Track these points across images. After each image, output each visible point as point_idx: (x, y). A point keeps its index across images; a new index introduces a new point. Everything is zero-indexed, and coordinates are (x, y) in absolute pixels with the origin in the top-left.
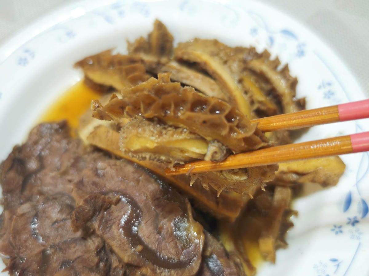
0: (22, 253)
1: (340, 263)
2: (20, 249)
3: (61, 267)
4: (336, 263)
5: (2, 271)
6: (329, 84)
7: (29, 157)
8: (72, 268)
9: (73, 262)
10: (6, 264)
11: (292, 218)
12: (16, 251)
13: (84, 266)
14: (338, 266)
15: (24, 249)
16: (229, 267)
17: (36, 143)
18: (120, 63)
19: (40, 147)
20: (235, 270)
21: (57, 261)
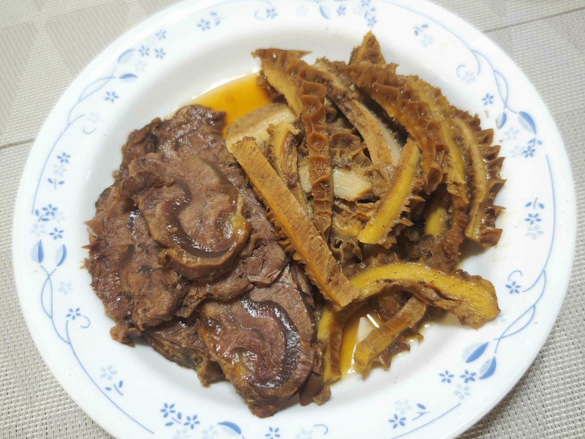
0: (109, 237)
1: (426, 413)
2: (109, 233)
3: (139, 271)
4: (422, 411)
5: (84, 245)
6: (542, 206)
7: (165, 139)
8: (150, 276)
9: (153, 271)
10: (91, 242)
11: (412, 342)
12: (105, 233)
13: (160, 280)
14: (422, 414)
15: (112, 235)
16: (307, 355)
17: (179, 126)
18: (304, 75)
19: (181, 132)
20: (311, 362)
21: (138, 262)
